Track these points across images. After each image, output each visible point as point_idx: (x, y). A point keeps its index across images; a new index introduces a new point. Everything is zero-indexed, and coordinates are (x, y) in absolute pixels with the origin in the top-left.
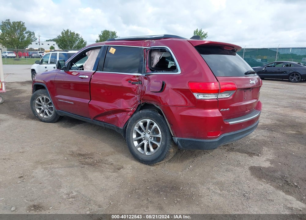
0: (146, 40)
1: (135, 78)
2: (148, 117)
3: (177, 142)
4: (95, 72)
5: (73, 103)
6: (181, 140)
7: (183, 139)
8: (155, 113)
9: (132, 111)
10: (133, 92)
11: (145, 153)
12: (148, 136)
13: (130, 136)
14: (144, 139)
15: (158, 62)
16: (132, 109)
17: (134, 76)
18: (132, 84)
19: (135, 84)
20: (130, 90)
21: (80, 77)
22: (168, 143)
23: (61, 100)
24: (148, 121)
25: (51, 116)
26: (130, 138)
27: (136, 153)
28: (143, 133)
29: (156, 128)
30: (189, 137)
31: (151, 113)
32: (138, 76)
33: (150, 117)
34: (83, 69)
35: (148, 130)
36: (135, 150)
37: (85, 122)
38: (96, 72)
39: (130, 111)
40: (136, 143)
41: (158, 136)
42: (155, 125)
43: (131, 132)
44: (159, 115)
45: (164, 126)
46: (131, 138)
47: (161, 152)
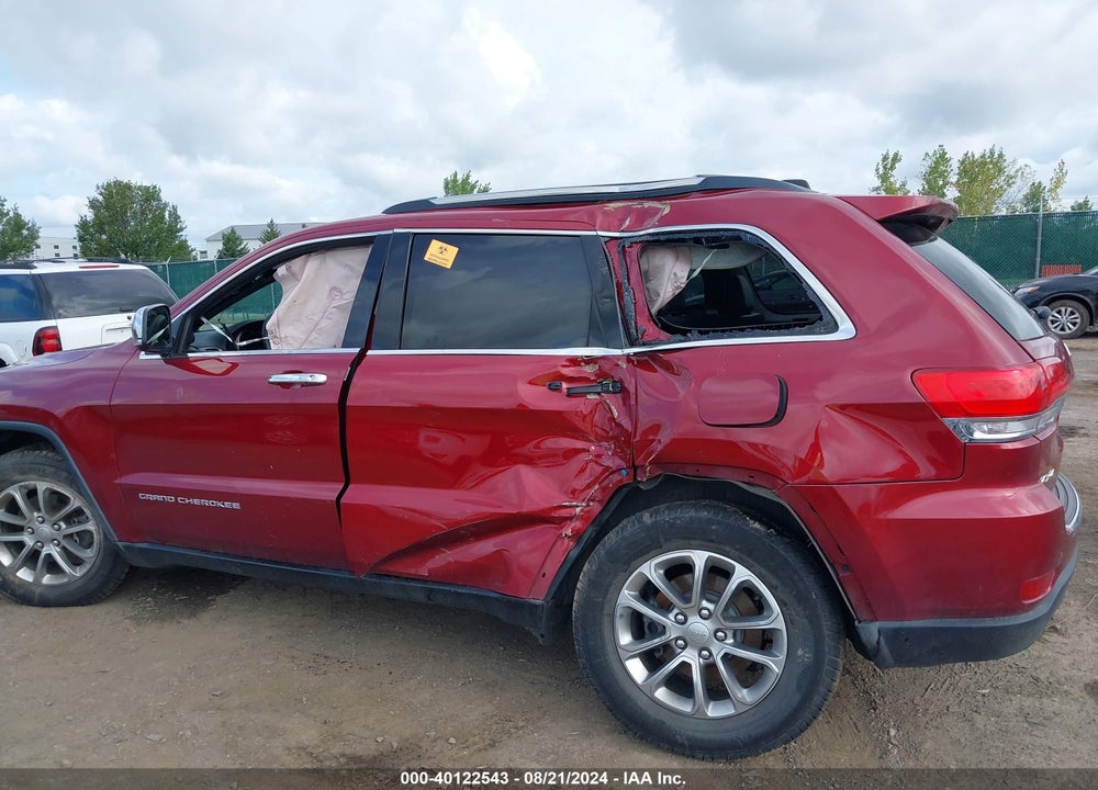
0: (610, 201)
1: (578, 368)
2: (693, 542)
3: (878, 642)
4: (362, 355)
5: (236, 506)
6: (897, 631)
7: (906, 624)
8: (731, 521)
9: (580, 517)
10: (575, 433)
11: (699, 710)
12: (700, 626)
13: (602, 636)
14: (680, 642)
15: (677, 292)
16: (578, 510)
17: (574, 361)
18: (569, 395)
19: (583, 395)
20: (557, 423)
21: (278, 383)
22: (827, 649)
23: (159, 498)
24: (699, 558)
25: (79, 572)
26: (603, 646)
27: (653, 712)
28: (671, 616)
29: (747, 590)
30: (933, 613)
31: (709, 522)
32: (590, 360)
33: (711, 541)
34: (263, 345)
35: (700, 603)
36: (642, 703)
37: (242, 579)
38: (370, 352)
39: (570, 518)
40: (637, 669)
41: (762, 624)
42: (741, 574)
43: (606, 620)
44: (757, 525)
45: (795, 577)
46: (610, 648)
47: (798, 697)
